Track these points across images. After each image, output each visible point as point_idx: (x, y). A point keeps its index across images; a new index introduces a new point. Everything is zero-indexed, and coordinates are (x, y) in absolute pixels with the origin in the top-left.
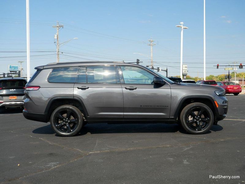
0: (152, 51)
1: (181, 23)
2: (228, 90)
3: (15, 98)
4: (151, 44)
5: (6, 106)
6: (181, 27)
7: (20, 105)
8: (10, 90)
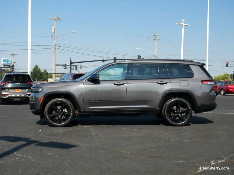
0: (156, 46)
1: (182, 20)
2: (229, 90)
3: (20, 91)
4: (156, 39)
5: (12, 98)
6: (182, 24)
7: (24, 97)
8: (16, 84)
